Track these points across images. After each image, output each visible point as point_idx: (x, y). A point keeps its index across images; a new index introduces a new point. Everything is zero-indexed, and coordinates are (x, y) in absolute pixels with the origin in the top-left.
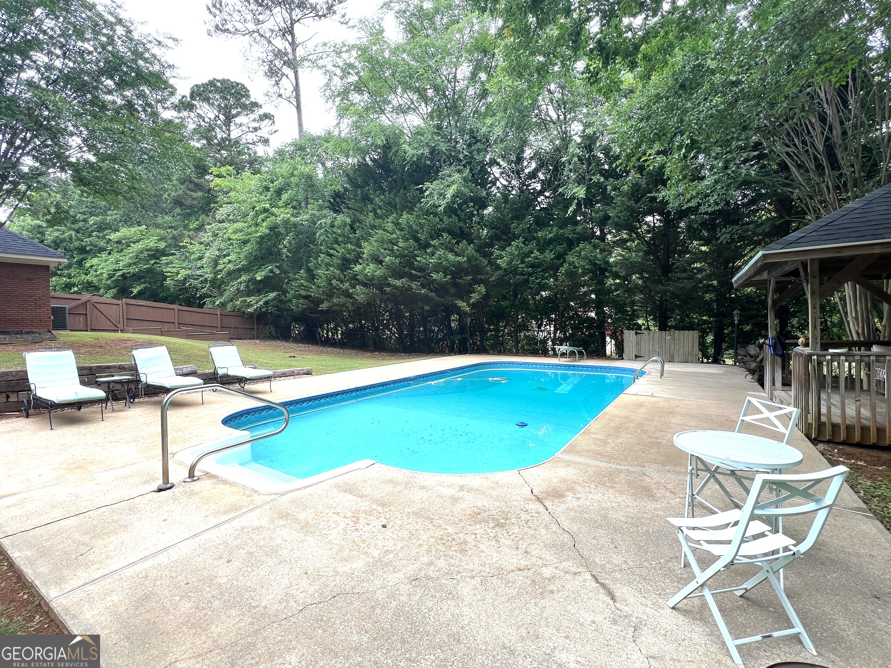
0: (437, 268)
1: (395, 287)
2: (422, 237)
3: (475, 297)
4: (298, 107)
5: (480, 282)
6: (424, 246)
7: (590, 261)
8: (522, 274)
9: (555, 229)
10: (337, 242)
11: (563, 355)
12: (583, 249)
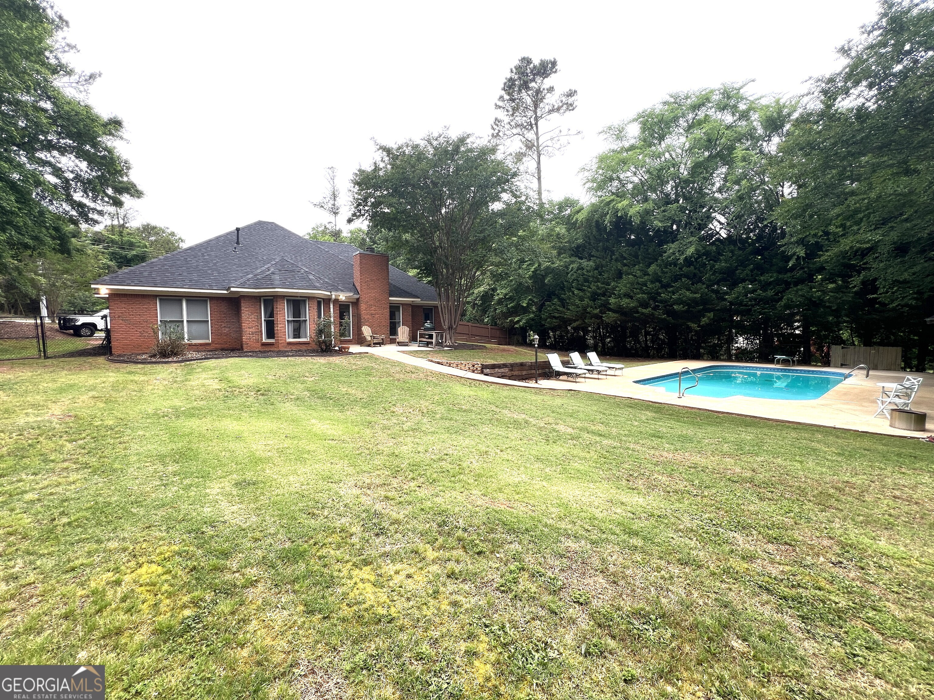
0: (679, 302)
1: (643, 314)
2: (665, 281)
3: (704, 321)
4: (539, 179)
5: (709, 311)
6: (665, 286)
7: (807, 298)
8: (746, 305)
9: (775, 275)
10: (586, 280)
11: (778, 362)
12: (801, 290)
